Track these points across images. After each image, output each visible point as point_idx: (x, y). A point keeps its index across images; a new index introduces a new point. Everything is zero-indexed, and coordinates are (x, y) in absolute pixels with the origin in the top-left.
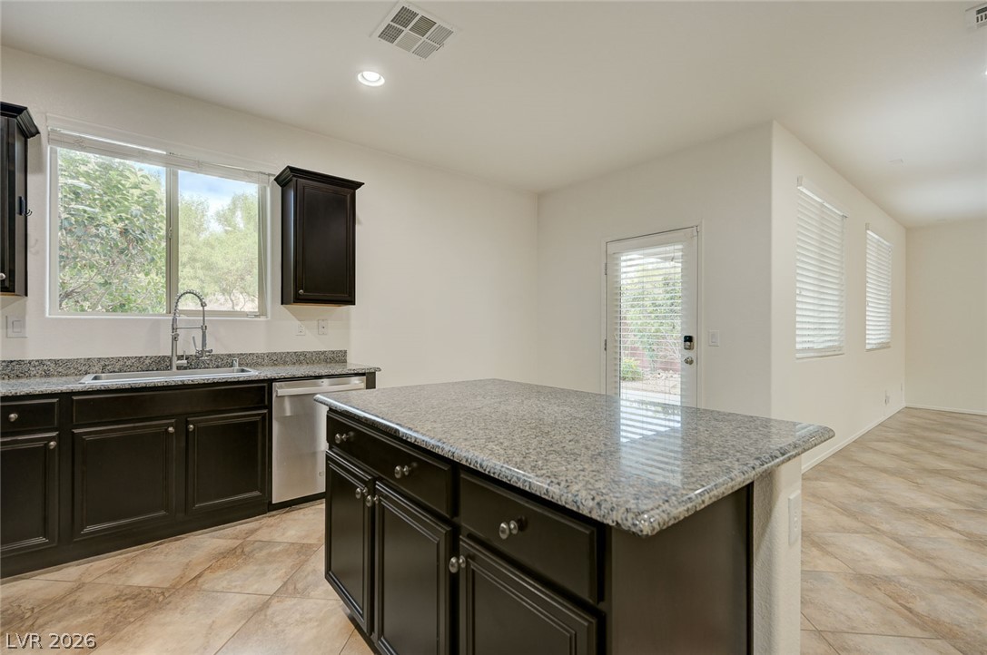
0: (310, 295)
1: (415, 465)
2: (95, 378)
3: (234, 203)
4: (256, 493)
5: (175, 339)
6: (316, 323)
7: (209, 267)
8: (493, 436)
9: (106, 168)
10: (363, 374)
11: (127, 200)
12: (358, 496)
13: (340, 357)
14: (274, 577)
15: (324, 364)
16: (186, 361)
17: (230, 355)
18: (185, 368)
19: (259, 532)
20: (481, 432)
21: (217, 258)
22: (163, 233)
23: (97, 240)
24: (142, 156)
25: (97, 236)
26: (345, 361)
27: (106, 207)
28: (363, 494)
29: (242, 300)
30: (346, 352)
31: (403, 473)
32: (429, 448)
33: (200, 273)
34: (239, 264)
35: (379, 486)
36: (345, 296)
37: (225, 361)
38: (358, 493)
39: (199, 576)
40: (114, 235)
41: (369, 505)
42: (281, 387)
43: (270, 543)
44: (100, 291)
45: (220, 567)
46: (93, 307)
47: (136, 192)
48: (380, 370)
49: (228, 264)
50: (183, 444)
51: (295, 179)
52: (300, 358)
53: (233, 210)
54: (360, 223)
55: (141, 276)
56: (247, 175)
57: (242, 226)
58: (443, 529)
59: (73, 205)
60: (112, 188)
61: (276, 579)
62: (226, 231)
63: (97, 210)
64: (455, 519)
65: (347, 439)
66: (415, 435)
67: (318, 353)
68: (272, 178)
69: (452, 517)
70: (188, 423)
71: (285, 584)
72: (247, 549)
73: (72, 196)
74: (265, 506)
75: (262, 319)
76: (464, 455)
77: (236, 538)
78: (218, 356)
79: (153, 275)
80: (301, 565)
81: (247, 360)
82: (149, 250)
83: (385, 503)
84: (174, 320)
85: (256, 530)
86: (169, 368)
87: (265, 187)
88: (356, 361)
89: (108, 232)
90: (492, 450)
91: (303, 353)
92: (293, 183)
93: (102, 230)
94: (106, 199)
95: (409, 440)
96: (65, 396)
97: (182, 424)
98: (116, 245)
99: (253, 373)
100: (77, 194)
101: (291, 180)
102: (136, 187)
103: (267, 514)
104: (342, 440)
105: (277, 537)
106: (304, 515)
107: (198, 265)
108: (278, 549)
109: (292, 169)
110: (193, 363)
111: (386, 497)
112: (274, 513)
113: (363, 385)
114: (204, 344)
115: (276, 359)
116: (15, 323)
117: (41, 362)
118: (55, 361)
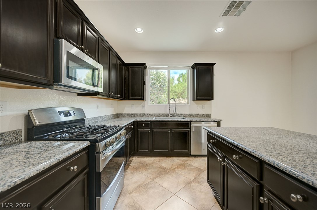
0: (201, 98)
1: (241, 156)
2: (156, 118)
3: (180, 76)
4: (187, 151)
5: (169, 110)
6: (202, 106)
7: (175, 92)
8: (281, 153)
9: (157, 72)
10: (216, 121)
11: (161, 79)
12: (219, 161)
13: (209, 116)
14: (192, 175)
15: (204, 117)
16: (171, 115)
17: (181, 114)
18: (171, 117)
19: (188, 161)
20: (273, 150)
21: (177, 90)
22: (167, 85)
23: (156, 88)
24: (163, 68)
25: (156, 87)
26: (210, 117)
27: (157, 81)
28: (220, 160)
29: (182, 100)
30: (210, 114)
31: (236, 158)
32: (248, 152)
33: (173, 94)
34: (181, 91)
35: (226, 159)
36: (211, 98)
37: (180, 116)
38: (218, 160)
39: (175, 168)
40: (158, 87)
41: (223, 165)
42: (193, 123)
43: (191, 165)
44: (156, 99)
45: (179, 168)
46: (155, 103)
47: (162, 77)
48: (222, 120)
49: (179, 91)
50: (171, 135)
51: (196, 66)
52: (198, 115)
53: (179, 78)
54: (215, 75)
55: (163, 95)
56: (184, 68)
57: (182, 81)
58: (255, 184)
59: (152, 82)
60: (158, 77)
61: (193, 176)
62: (179, 83)
63: (156, 82)
64: (261, 182)
65: (214, 142)
66: (241, 146)
67: (202, 114)
68: (190, 67)
69: (260, 181)
70: (172, 130)
71: (195, 178)
72: (185, 165)
73: (152, 80)
74: (189, 155)
75: (188, 105)
76: (267, 158)
77: (183, 161)
78: (178, 114)
79: (165, 95)
80: (199, 174)
81: (185, 115)
82: (164, 89)
83: (228, 165)
84: (169, 105)
85: (187, 161)
86: (168, 117)
87: (189, 70)
88: (213, 117)
89: (157, 86)
90: (282, 159)
91: (198, 114)
92: (196, 68)
93: (156, 86)
94: (157, 79)
95: (239, 147)
96: (151, 121)
97: (171, 130)
98: (159, 89)
99: (186, 119)
100: (152, 79)
101: (195, 67)
102: (162, 75)
103: (190, 157)
104: (212, 142)
105: (192, 164)
106: (199, 160)
107: (173, 92)
108: (193, 167)
109: (195, 64)
110: (173, 116)
111: (229, 164)
112: (191, 157)
113: (216, 125)
114: (175, 111)
115: (191, 115)
116: (144, 106)
117: (147, 114)
118: (149, 114)
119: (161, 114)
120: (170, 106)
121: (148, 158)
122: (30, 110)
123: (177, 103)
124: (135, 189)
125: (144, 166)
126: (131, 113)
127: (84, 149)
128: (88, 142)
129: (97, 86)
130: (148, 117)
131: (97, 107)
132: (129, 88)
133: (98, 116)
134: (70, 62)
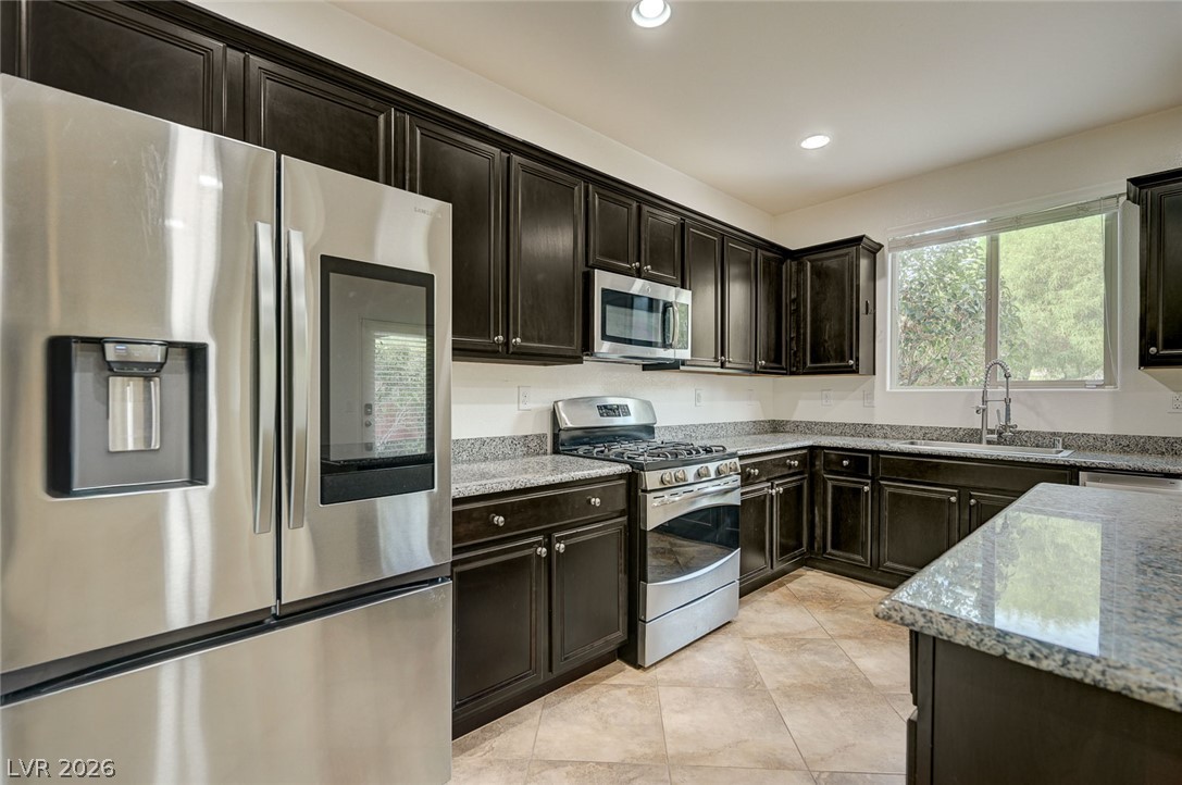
5: (985, 411)
16: (992, 436)
50: (967, 517)
68: (1124, 198)
70: (970, 496)
84: (985, 392)
86: (980, 440)
96: (874, 452)
97: (965, 496)
114: (1007, 419)
116: (869, 396)
117: (882, 427)
118: (891, 427)
119: (944, 429)
120: (989, 397)
121: (861, 587)
122: (556, 402)
123: (1019, 384)
124: (765, 638)
125: (830, 601)
126: (817, 420)
127: (621, 476)
128: (628, 466)
129: (671, 346)
130: (885, 438)
131: (698, 398)
132: (805, 334)
133: (696, 423)
134: (608, 308)
